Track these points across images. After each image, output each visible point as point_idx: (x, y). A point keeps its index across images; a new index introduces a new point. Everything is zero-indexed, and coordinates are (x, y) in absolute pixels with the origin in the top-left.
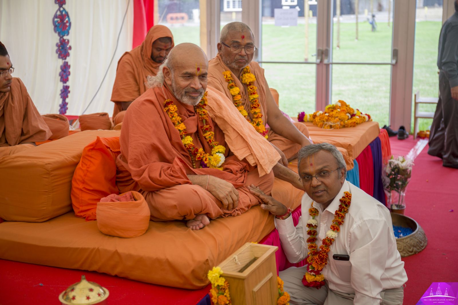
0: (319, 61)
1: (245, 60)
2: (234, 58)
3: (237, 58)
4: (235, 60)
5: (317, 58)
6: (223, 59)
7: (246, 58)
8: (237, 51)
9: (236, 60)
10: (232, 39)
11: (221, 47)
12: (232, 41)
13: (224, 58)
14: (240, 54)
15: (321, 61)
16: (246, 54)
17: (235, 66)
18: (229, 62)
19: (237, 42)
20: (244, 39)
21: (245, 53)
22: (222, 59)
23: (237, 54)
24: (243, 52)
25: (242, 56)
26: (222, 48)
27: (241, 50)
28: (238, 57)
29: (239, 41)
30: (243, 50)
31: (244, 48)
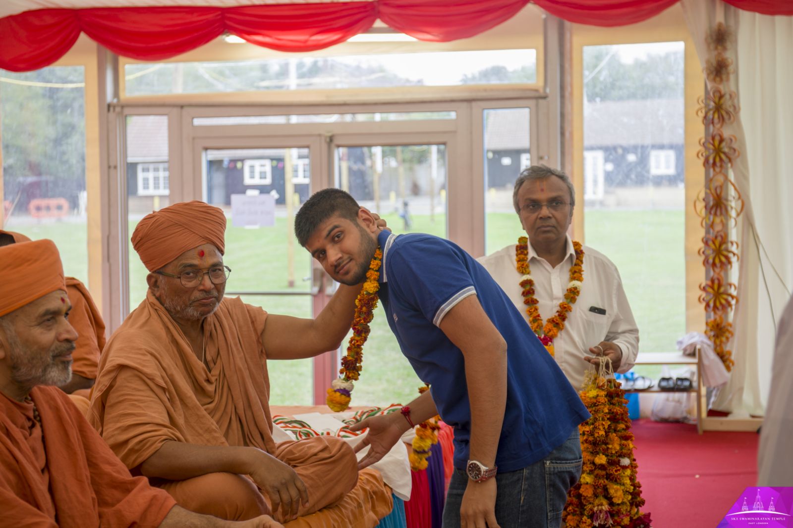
0: (316, 290)
1: (213, 297)
2: (189, 300)
3: (195, 298)
4: (191, 302)
5: (314, 285)
6: (165, 305)
7: (215, 293)
8: (194, 282)
9: (194, 302)
10: (181, 262)
11: (156, 282)
12: (180, 265)
13: (167, 302)
14: (201, 287)
15: (321, 290)
16: (213, 286)
17: (193, 314)
18: (181, 307)
19: (191, 266)
20: (204, 257)
21: (212, 283)
22: (162, 304)
23: (194, 288)
24: (208, 283)
25: (207, 291)
26: (159, 283)
27: (203, 279)
28: (197, 295)
29: (196, 262)
30: (206, 278)
31: (208, 273)
